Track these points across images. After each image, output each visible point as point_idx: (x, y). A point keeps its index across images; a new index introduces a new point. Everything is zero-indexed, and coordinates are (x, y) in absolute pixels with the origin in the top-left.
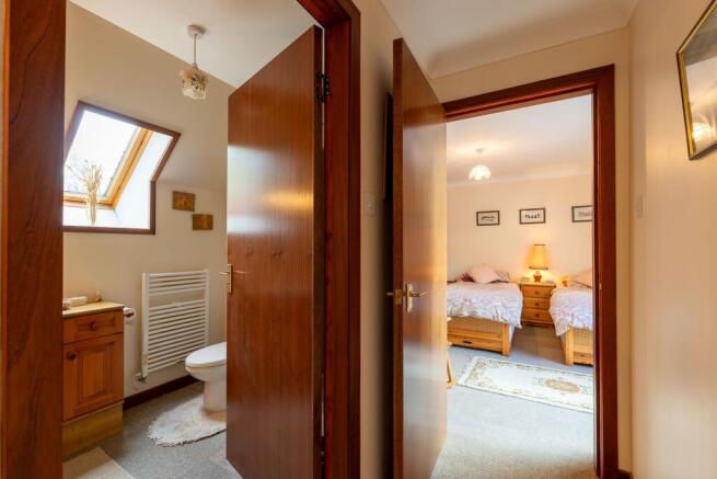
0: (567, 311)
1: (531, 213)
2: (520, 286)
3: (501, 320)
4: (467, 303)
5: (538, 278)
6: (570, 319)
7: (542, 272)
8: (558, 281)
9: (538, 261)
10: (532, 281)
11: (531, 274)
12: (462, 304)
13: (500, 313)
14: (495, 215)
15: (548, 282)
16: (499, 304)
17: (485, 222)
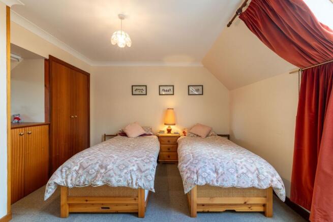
0: (192, 168)
1: (166, 88)
2: (159, 137)
3: (135, 187)
4: (103, 171)
5: (169, 131)
6: (195, 177)
7: (172, 127)
8: (181, 132)
9: (170, 119)
10: (166, 134)
11: (165, 128)
12: (98, 172)
13: (134, 178)
14: (144, 88)
15: (175, 133)
16: (135, 168)
17: (137, 92)
